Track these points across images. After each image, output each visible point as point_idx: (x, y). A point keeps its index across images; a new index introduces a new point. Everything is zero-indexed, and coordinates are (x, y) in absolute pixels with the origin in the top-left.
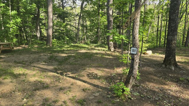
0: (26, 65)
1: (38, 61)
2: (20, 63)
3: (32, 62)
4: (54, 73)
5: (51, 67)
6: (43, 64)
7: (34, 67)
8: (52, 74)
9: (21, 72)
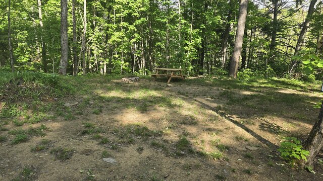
0: (188, 97)
1: (205, 95)
2: (183, 94)
3: (197, 96)
4: (213, 112)
5: (215, 105)
6: (208, 100)
7: (196, 100)
8: (211, 112)
9: (178, 104)
